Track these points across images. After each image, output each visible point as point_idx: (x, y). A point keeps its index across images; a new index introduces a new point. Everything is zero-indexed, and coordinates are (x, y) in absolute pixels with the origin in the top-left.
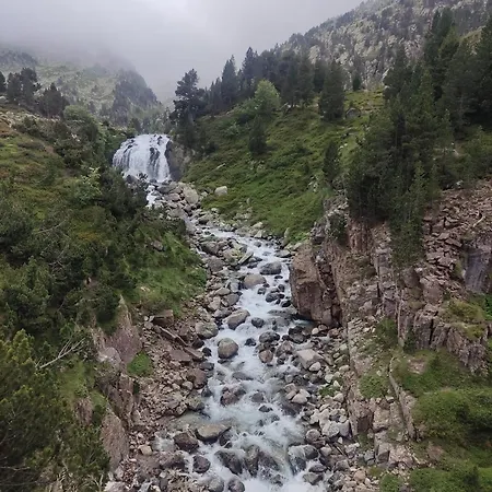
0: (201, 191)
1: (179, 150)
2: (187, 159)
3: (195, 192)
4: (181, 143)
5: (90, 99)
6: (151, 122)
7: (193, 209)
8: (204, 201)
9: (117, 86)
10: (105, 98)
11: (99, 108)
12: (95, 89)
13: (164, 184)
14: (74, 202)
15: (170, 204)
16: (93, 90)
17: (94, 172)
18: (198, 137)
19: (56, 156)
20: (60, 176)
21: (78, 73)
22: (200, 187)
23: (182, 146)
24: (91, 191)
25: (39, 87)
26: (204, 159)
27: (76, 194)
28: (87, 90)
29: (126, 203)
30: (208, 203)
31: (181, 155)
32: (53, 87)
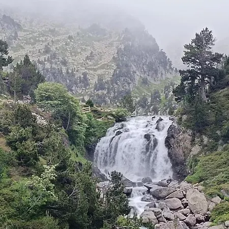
0: (211, 195)
1: (185, 137)
2: (196, 149)
3: (202, 197)
4: (188, 127)
5: (83, 70)
6: (163, 96)
7: (199, 221)
8: (215, 210)
9: (119, 51)
10: (102, 67)
11: (93, 81)
12: (90, 57)
13: (160, 184)
14: (21, 211)
15: (167, 213)
16: (87, 58)
17: (50, 171)
18: (212, 118)
19: (9, 149)
20: (9, 176)
21: (70, 38)
22: (211, 190)
23: (190, 132)
24: (44, 196)
25: (10, 60)
26: (220, 149)
27: (25, 199)
28: (81, 58)
29: (91, 212)
30: (221, 213)
31: (188, 144)
32: (27, 60)
